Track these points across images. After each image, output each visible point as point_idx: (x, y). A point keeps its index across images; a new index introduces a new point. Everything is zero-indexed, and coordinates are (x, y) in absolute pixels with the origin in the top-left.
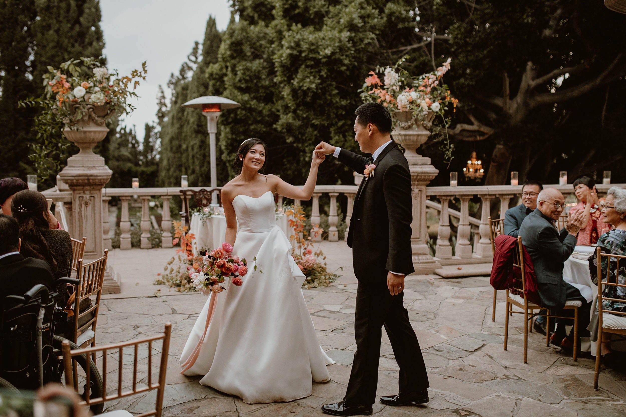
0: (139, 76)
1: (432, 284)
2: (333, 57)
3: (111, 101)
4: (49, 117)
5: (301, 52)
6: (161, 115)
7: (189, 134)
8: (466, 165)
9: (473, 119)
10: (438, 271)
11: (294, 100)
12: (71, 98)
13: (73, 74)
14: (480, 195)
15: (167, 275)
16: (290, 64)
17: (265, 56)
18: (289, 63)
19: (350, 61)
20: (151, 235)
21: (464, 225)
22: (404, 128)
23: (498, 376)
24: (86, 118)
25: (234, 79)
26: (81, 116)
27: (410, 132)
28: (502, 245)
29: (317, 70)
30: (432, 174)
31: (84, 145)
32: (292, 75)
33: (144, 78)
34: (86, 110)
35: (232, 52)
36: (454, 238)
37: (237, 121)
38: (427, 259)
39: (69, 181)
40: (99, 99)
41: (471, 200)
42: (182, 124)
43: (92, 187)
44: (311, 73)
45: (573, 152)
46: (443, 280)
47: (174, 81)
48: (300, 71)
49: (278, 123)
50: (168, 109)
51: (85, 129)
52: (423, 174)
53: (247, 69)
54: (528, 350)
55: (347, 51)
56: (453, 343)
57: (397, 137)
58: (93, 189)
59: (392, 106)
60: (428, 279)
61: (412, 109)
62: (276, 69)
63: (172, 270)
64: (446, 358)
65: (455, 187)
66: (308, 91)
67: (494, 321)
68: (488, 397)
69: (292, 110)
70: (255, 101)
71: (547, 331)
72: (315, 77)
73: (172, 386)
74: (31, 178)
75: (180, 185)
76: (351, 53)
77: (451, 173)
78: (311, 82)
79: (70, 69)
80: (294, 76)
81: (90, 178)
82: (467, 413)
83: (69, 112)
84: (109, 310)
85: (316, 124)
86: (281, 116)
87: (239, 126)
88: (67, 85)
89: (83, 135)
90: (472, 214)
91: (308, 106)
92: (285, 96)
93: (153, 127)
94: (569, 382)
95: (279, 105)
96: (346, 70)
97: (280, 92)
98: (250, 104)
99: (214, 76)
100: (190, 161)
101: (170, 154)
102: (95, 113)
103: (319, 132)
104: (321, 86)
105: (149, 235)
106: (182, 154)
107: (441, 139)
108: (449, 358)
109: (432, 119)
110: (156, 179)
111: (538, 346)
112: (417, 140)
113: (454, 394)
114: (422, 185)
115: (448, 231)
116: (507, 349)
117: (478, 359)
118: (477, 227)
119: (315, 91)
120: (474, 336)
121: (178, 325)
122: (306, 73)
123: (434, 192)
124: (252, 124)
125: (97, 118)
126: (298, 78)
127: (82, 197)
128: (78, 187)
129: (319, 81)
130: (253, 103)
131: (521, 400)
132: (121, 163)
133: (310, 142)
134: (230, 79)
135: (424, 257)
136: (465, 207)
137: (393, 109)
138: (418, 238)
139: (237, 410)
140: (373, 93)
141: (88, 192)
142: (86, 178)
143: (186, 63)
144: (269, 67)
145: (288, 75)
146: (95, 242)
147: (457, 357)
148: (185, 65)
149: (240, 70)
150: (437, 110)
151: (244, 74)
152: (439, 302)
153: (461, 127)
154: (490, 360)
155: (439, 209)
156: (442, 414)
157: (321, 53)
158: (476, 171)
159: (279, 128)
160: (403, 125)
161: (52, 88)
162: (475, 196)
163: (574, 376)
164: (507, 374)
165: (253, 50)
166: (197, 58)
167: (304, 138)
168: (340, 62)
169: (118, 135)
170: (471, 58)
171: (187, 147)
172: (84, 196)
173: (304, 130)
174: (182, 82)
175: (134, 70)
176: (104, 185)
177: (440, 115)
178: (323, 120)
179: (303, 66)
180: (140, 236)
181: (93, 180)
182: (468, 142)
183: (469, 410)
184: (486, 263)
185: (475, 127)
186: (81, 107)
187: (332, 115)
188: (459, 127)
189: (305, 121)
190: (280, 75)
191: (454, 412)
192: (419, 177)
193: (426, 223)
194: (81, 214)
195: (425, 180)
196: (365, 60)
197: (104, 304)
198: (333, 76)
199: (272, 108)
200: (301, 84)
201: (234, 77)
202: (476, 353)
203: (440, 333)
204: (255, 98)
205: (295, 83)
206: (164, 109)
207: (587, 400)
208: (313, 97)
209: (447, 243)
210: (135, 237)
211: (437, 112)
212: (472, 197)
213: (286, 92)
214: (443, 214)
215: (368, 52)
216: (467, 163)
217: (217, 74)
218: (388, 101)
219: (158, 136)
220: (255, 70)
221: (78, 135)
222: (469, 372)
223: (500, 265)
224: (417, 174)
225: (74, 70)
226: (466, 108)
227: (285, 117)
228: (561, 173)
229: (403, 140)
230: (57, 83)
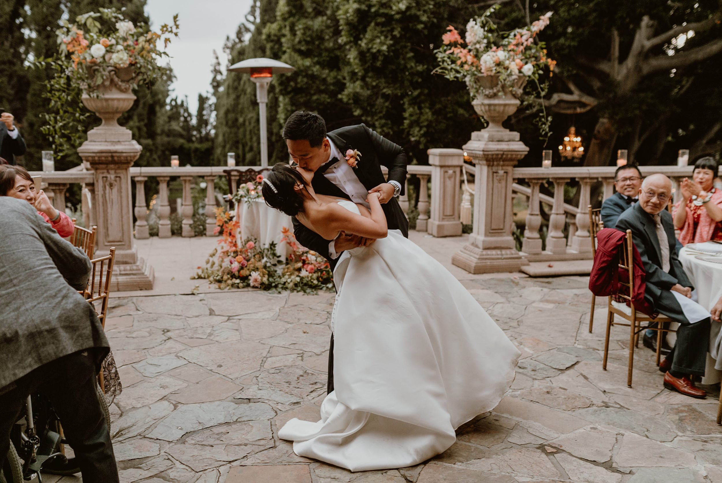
0: (169, 32)
1: (517, 284)
2: (408, 13)
3: (136, 63)
4: (62, 81)
5: (370, 6)
6: (216, 85)
7: (246, 105)
8: (562, 142)
9: (572, 87)
10: (525, 268)
11: (362, 65)
12: (89, 59)
13: (91, 30)
14: (579, 178)
15: (207, 269)
16: (358, 21)
17: (329, 12)
18: (356, 20)
19: (428, 17)
20: (194, 221)
21: (557, 214)
22: (488, 97)
23: (595, 402)
24: (107, 83)
25: (293, 40)
26: (102, 80)
27: (496, 101)
28: (606, 240)
29: (389, 28)
30: (521, 153)
31: (107, 116)
32: (359, 34)
33: (176, 34)
34: (106, 73)
35: (290, 7)
36: (545, 229)
37: (297, 91)
38: (512, 254)
39: (90, 159)
40: (121, 59)
41: (567, 184)
42: (239, 94)
43: (117, 166)
44: (382, 32)
45: (692, 127)
46: (529, 279)
47: (230, 44)
48: (369, 29)
49: (344, 93)
50: (224, 77)
51: (107, 96)
52: (510, 153)
53: (307, 28)
54: (633, 370)
55: (425, 6)
56: (540, 358)
57: (479, 108)
58: (119, 168)
59: (474, 69)
60: (512, 278)
61: (499, 72)
62: (341, 28)
63: (213, 264)
64: (530, 377)
65: (548, 168)
66: (378, 54)
67: (591, 332)
68: (582, 430)
69: (359, 77)
70: (318, 67)
71: (657, 348)
72: (386, 37)
73: (199, 405)
74: (46, 154)
75: (226, 164)
76: (429, 8)
77: (544, 151)
78: (382, 44)
79: (88, 24)
80: (362, 36)
81: (114, 154)
82: (555, 450)
83: (87, 76)
84: (137, 310)
85: (387, 93)
86: (348, 84)
87: (300, 96)
88: (85, 43)
89: (104, 104)
90: (568, 201)
91: (379, 72)
92: (352, 60)
93: (207, 99)
94: (685, 414)
95: (345, 71)
96: (424, 28)
97: (346, 56)
98: (312, 70)
99: (272, 38)
100: (248, 137)
101: (225, 129)
102: (118, 77)
103: (391, 103)
104: (393, 48)
105: (191, 222)
106: (238, 128)
107: (535, 110)
108: (534, 377)
109: (524, 85)
110: (212, 157)
111: (646, 365)
112: (503, 112)
113: (539, 424)
114: (508, 166)
115: (538, 220)
116: (607, 368)
117: (570, 380)
118: (574, 216)
119: (386, 53)
120: (565, 351)
121: (214, 329)
122: (376, 32)
123: (523, 174)
124: (314, 94)
125: (120, 83)
126: (366, 39)
127: (106, 177)
128: (101, 166)
129: (391, 42)
130: (316, 69)
131: (623, 435)
132: (171, 139)
133: (381, 115)
134: (288, 40)
135: (508, 252)
136: (559, 192)
137: (476, 73)
138: (502, 229)
139: (273, 437)
140: (452, 53)
141: (112, 172)
142: (110, 154)
143: (243, 24)
144: (334, 26)
145: (354, 35)
146: (123, 230)
147: (544, 376)
148: (242, 26)
149: (300, 29)
150: (530, 73)
151: (304, 34)
152: (524, 307)
153: (559, 96)
154: (585, 381)
155: (529, 195)
156: (523, 450)
157: (394, 8)
158: (574, 149)
159: (345, 99)
160: (487, 93)
161: (67, 47)
162: (573, 179)
163: (691, 406)
164: (606, 400)
165: (314, 5)
166: (255, 18)
167: (374, 110)
168: (416, 19)
169: (168, 108)
170: (574, 13)
171: (244, 121)
172: (108, 176)
173: (374, 101)
174: (239, 46)
175: (163, 24)
176: (132, 164)
177: (533, 81)
178: (396, 89)
179: (373, 24)
180: (181, 222)
181: (118, 157)
182: (567, 115)
183: (557, 446)
184: (582, 259)
185: (575, 97)
186: (101, 69)
187: (407, 83)
188: (556, 97)
189: (375, 90)
190: (345, 35)
191: (538, 448)
192: (504, 156)
193: (512, 210)
194: (105, 197)
195: (511, 160)
196: (446, 16)
197: (133, 303)
198: (408, 35)
199: (338, 75)
200: (370, 46)
201: (293, 38)
202: (568, 372)
203: (524, 346)
204: (318, 63)
205: (363, 45)
206: (219, 77)
207: (708, 438)
208: (384, 62)
209: (536, 235)
210: (176, 223)
211: (529, 77)
212: (569, 181)
213: (352, 55)
214: (532, 200)
215: (450, 6)
216: (563, 140)
217: (275, 35)
218: (470, 63)
219: (213, 107)
220: (317, 30)
221: (99, 104)
222: (558, 396)
223: (602, 265)
224: (502, 153)
225: (93, 25)
226: (565, 74)
227: (352, 85)
228: (681, 151)
229: (486, 111)
230: (72, 41)
